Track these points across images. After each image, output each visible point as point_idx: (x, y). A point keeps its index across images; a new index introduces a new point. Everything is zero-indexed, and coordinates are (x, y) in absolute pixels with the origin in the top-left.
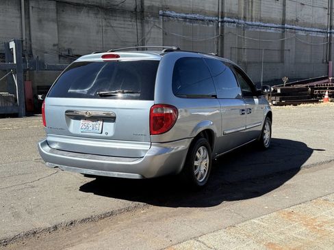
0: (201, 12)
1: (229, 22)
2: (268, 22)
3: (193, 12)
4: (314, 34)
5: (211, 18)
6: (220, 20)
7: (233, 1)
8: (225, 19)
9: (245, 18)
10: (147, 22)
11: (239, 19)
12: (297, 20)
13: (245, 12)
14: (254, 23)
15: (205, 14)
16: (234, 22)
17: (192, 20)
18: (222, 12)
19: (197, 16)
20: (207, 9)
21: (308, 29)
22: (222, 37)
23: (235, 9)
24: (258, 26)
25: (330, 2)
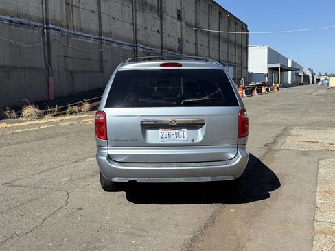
0: (25, 16)
1: (54, 29)
2: (88, 32)
3: (18, 16)
4: (124, 47)
5: (36, 24)
6: (45, 26)
7: (56, 8)
8: (50, 26)
9: (67, 26)
11: (63, 27)
12: (111, 33)
13: (67, 20)
14: (76, 32)
15: (30, 19)
16: (59, 30)
17: (17, 24)
18: (47, 19)
19: (22, 20)
20: (32, 14)
21: (120, 42)
22: (49, 43)
23: (58, 17)
24: (80, 35)
25: (135, 18)
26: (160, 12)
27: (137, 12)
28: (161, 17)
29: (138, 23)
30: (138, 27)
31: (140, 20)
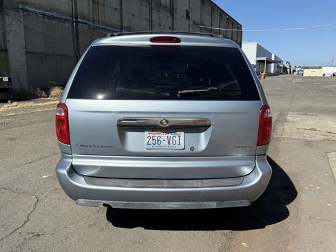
0: (57, 11)
1: (82, 23)
2: (111, 27)
3: (51, 10)
5: (67, 18)
6: (74, 20)
7: (84, 6)
8: (79, 20)
9: (94, 21)
10: (8, 14)
11: (90, 21)
12: (130, 28)
13: (93, 16)
14: (101, 26)
15: (61, 13)
16: (86, 24)
17: (50, 17)
18: (76, 14)
19: (54, 14)
20: (63, 9)
22: (77, 35)
23: (86, 12)
24: (104, 29)
25: (151, 16)
26: (172, 11)
27: (153, 11)
28: (173, 16)
29: (153, 20)
30: (154, 23)
31: (155, 18)
